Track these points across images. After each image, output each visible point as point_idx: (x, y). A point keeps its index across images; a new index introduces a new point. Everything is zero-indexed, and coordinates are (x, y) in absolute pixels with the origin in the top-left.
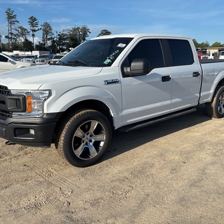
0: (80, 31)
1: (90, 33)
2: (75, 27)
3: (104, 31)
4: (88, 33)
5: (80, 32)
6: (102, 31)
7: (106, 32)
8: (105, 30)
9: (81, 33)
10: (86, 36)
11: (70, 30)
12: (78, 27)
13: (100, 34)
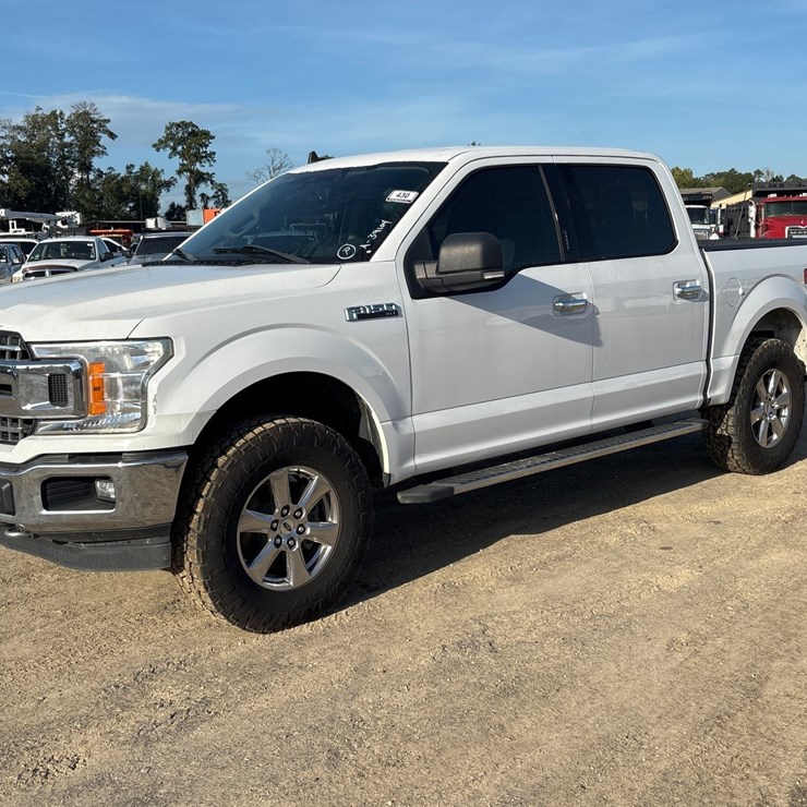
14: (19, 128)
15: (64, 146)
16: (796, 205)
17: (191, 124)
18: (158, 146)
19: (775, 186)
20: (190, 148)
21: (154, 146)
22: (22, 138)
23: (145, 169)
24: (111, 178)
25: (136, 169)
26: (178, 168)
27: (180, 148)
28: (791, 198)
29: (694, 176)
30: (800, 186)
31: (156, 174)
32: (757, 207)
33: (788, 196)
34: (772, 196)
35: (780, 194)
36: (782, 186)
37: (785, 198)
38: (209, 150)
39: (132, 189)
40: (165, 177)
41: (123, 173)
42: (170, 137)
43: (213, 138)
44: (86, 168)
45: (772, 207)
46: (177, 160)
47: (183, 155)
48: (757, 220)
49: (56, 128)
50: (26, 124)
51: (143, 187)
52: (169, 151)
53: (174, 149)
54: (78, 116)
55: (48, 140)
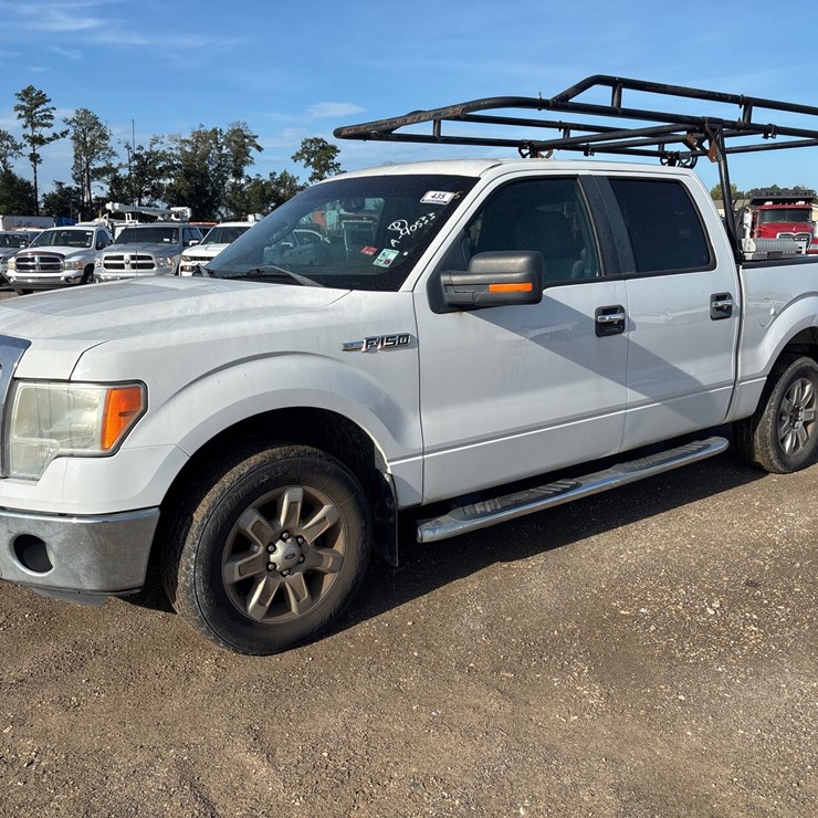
0: (223, 143)
1: (259, 149)
2: (202, 129)
3: (312, 141)
4: (253, 152)
5: (221, 148)
6: (303, 144)
7: (321, 148)
8: (317, 141)
9: (225, 151)
10: (244, 163)
11: (183, 138)
12: (215, 130)
13: (298, 154)
14: (188, 141)
15: (221, 156)
16: (791, 212)
17: (322, 140)
18: (296, 158)
19: (772, 194)
20: (320, 160)
21: (293, 157)
22: (188, 149)
23: (284, 176)
24: (257, 183)
25: (277, 176)
26: (310, 175)
27: (312, 160)
28: (787, 206)
29: (738, 190)
30: (797, 194)
31: (293, 180)
32: (754, 214)
33: (784, 204)
34: (767, 203)
35: (776, 202)
36: (779, 194)
37: (780, 206)
38: (335, 161)
39: (274, 191)
40: (300, 183)
41: (268, 179)
42: (305, 150)
43: (339, 151)
44: (238, 174)
45: (767, 215)
46: (310, 170)
47: (315, 166)
48: (753, 227)
49: (216, 142)
50: (191, 139)
51: (282, 191)
52: (304, 161)
53: (308, 160)
54: (234, 132)
55: (209, 152)
